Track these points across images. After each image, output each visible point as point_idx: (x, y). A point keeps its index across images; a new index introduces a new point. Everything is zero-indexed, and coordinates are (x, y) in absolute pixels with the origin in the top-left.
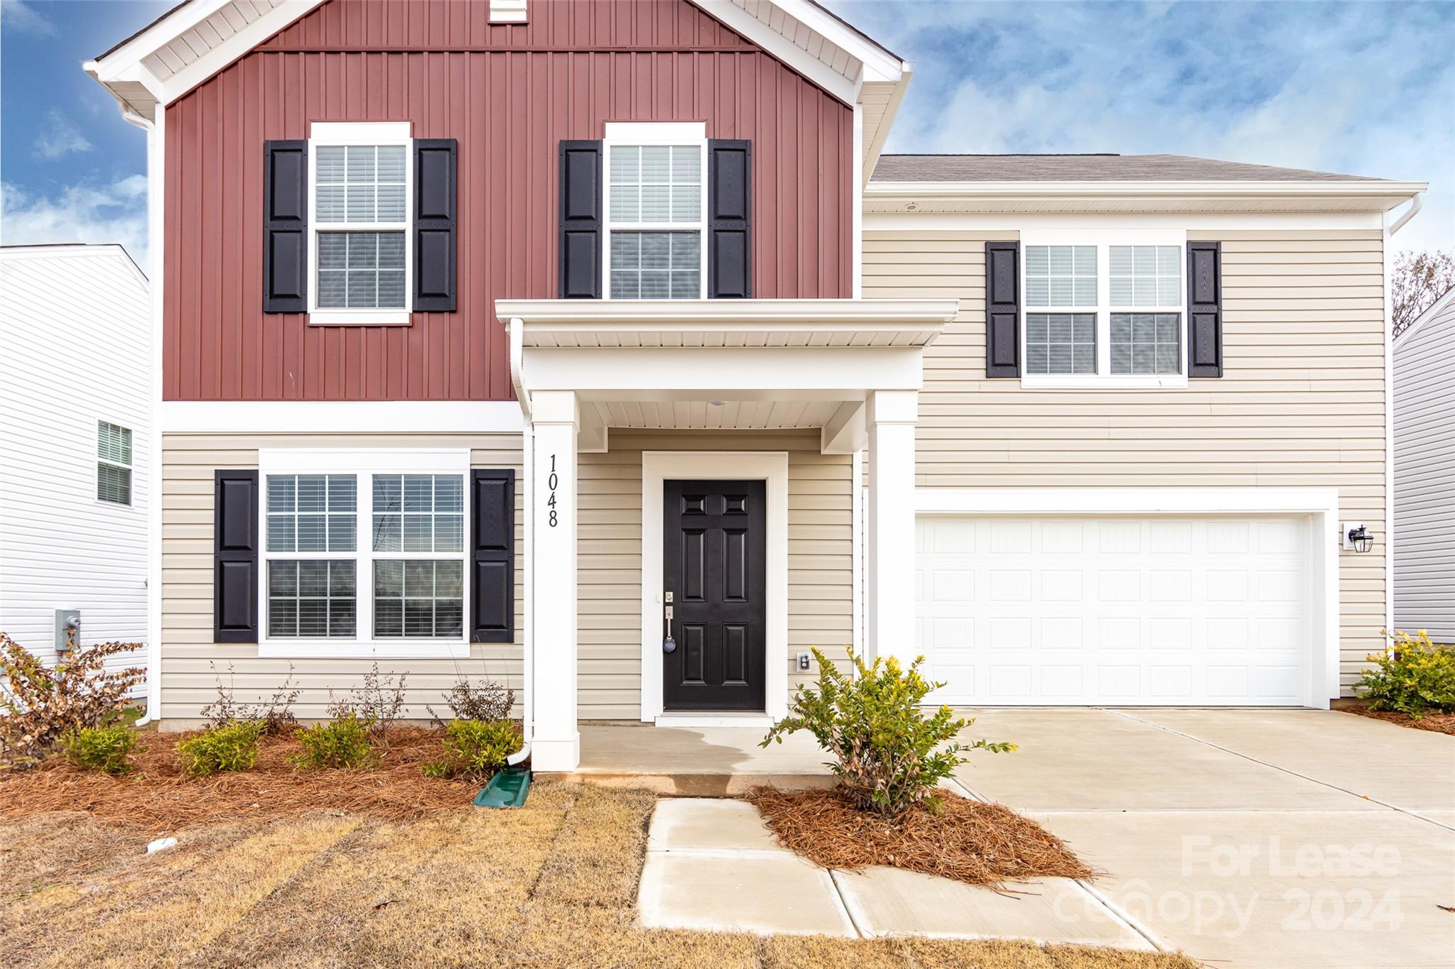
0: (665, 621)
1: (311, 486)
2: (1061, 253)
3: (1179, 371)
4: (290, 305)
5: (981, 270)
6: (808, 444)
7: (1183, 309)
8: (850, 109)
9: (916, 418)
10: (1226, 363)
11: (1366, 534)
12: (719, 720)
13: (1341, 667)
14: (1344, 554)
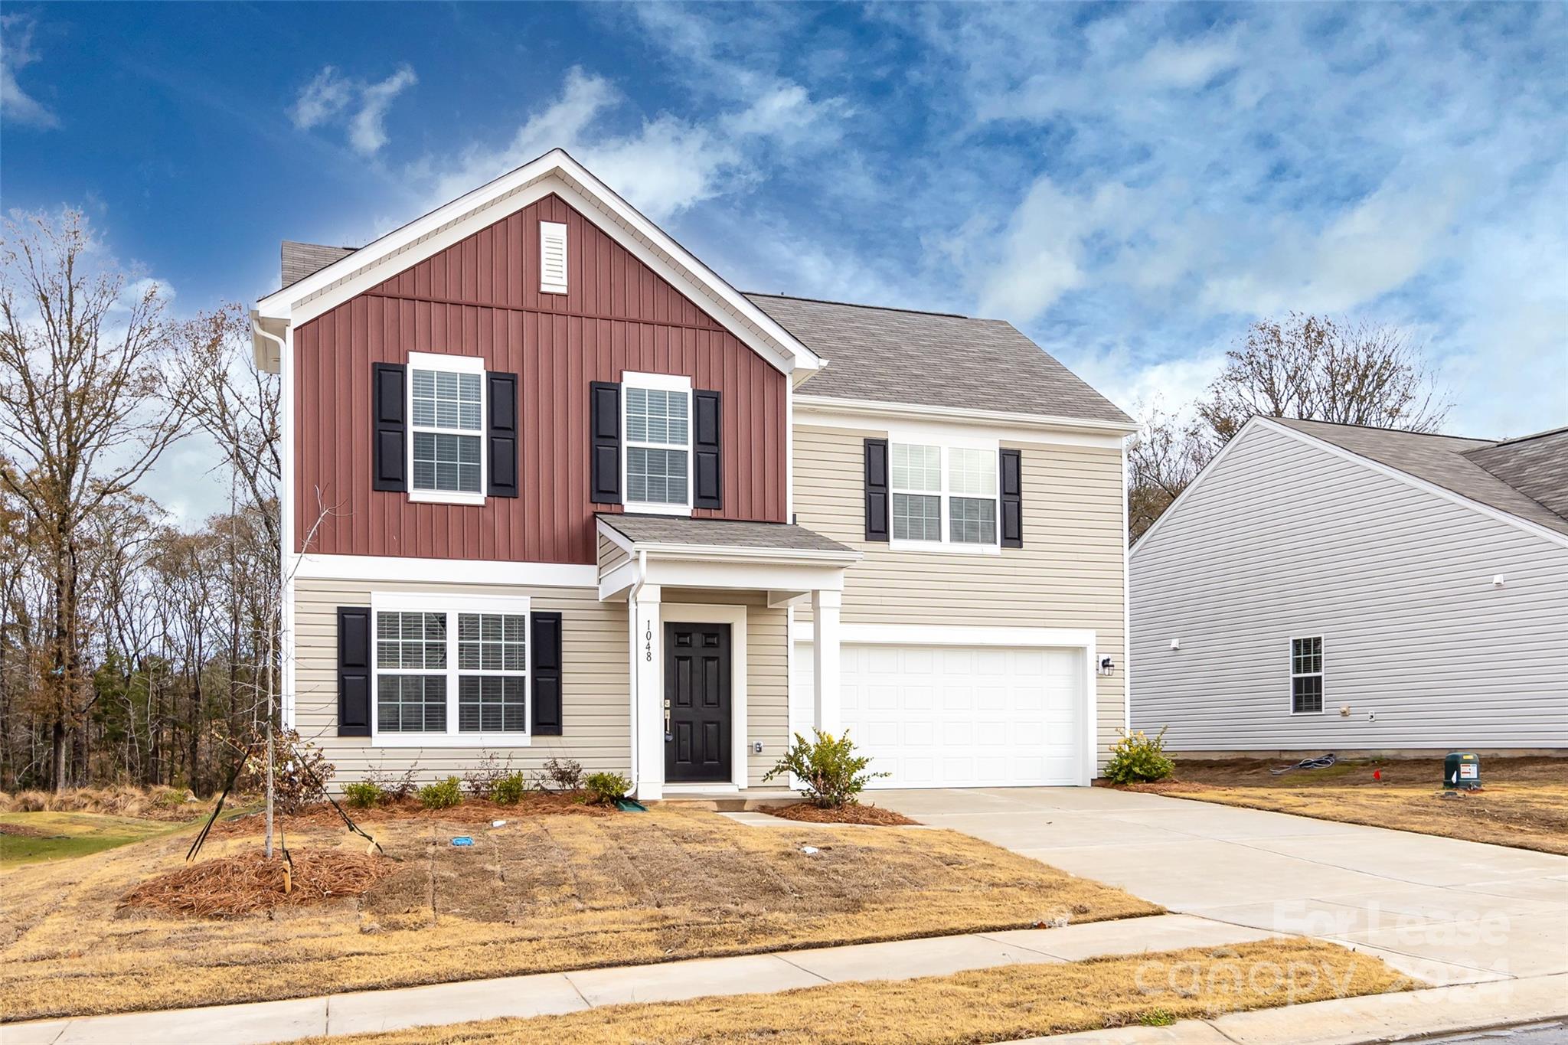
0: (666, 720)
1: (412, 620)
2: (916, 450)
3: (995, 543)
4: (396, 485)
5: (861, 459)
6: (758, 601)
7: (997, 497)
8: (785, 377)
9: (840, 606)
10: (1025, 538)
11: (1111, 663)
12: (702, 787)
13: (1098, 756)
14: (1100, 677)
